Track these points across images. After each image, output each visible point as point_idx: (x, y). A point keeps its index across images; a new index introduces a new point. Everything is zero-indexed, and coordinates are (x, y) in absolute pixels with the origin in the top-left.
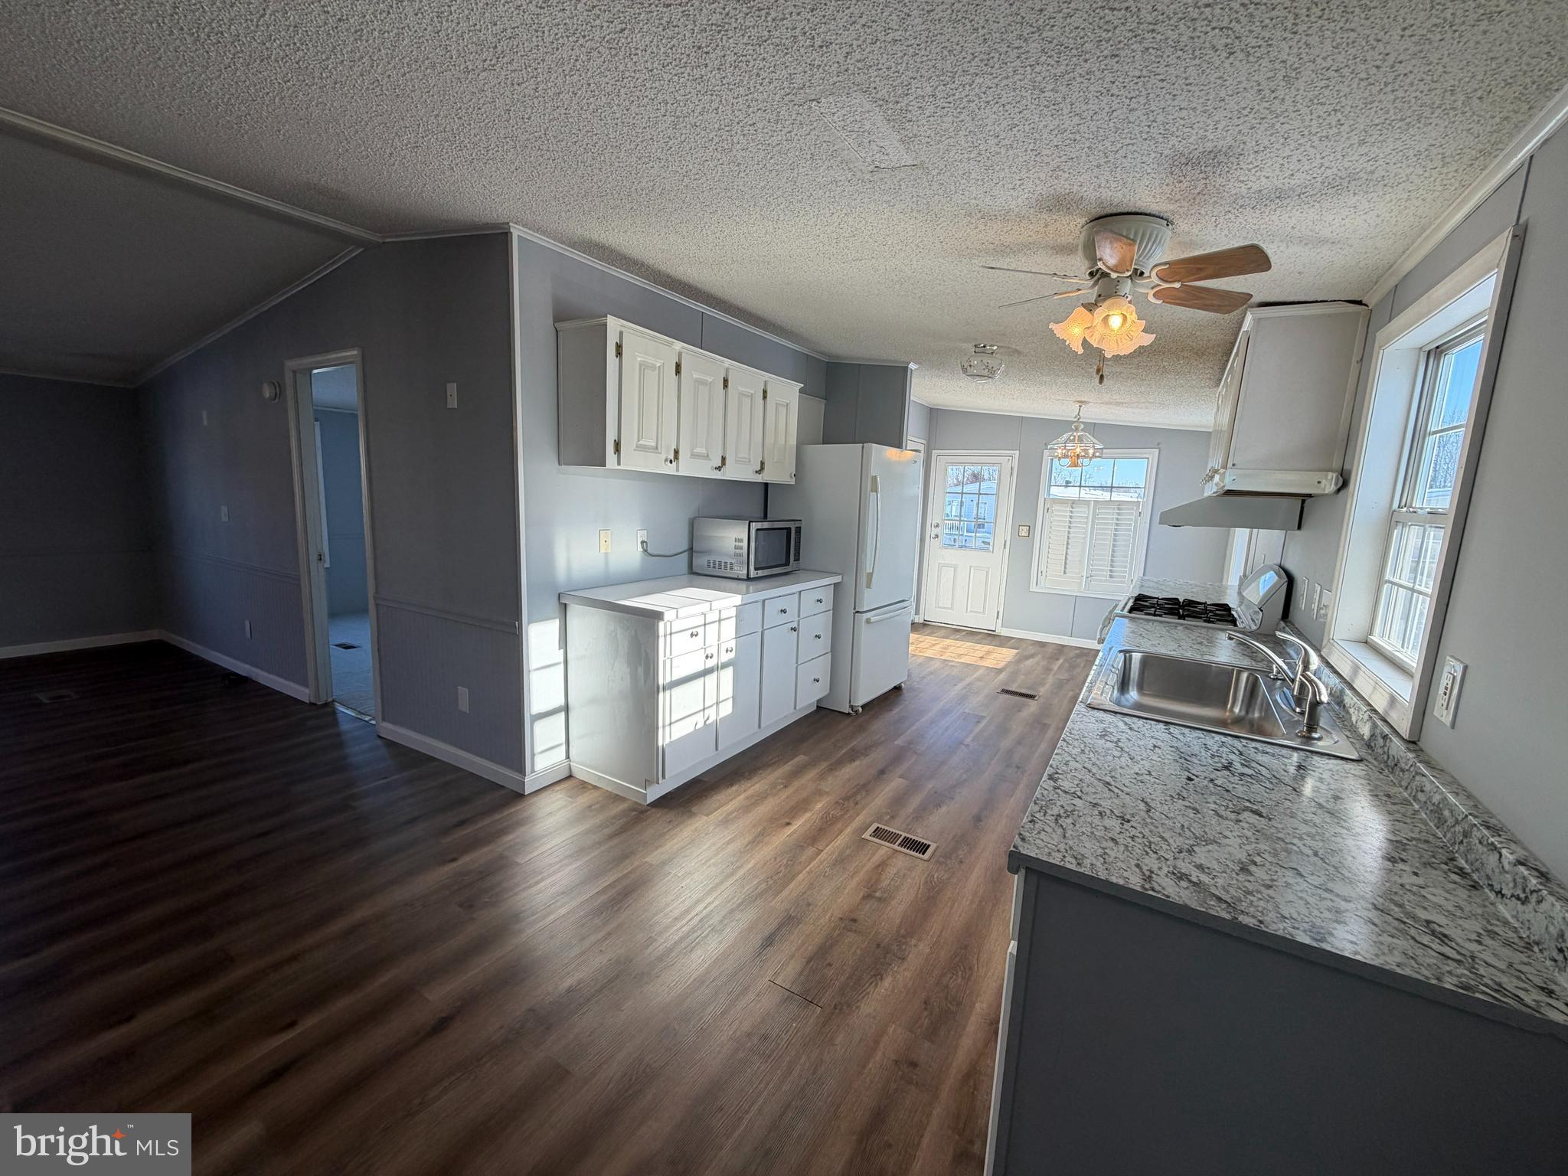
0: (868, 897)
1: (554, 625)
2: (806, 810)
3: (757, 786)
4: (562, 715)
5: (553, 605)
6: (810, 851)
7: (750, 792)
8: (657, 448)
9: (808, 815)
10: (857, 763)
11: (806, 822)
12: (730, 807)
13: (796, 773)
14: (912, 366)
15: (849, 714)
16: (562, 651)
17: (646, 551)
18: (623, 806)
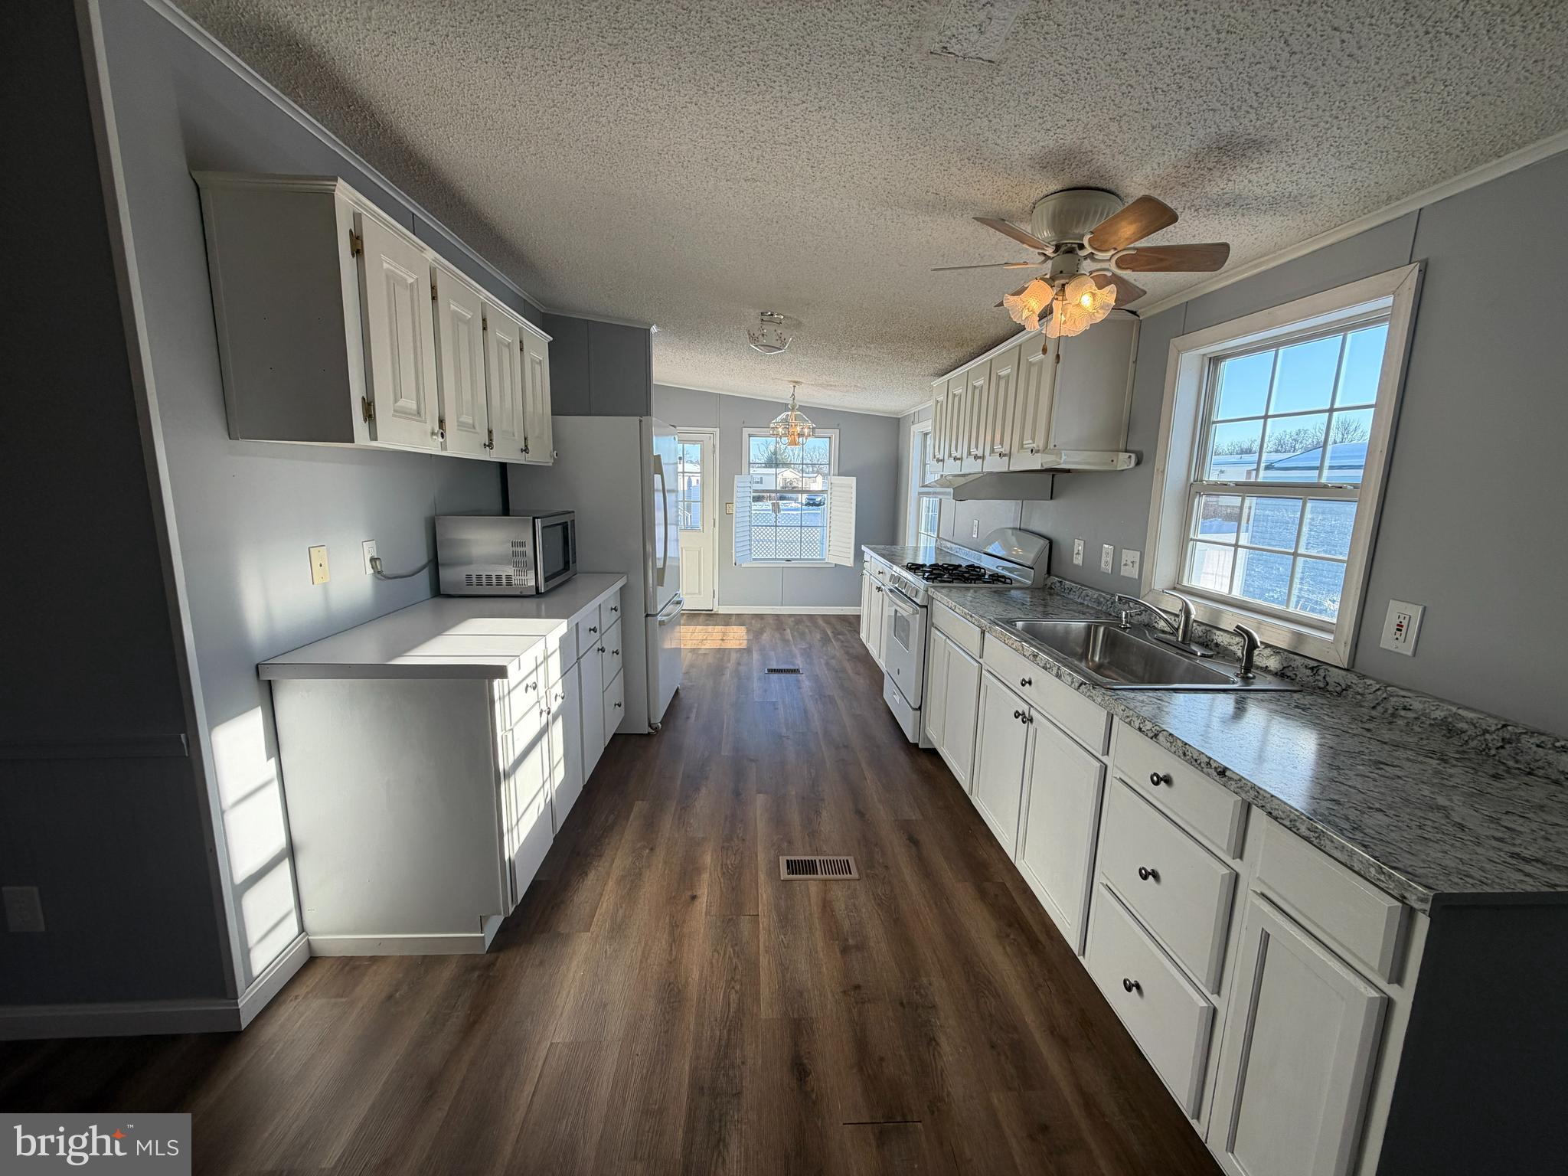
0: (845, 950)
1: (254, 721)
2: (698, 871)
3: (617, 862)
4: (285, 866)
5: (249, 686)
6: (745, 924)
7: (616, 873)
8: (419, 413)
9: (705, 876)
10: (704, 791)
11: (710, 886)
12: (607, 903)
13: (650, 827)
14: (654, 329)
15: (649, 733)
16: (273, 761)
17: (379, 573)
18: (447, 973)
